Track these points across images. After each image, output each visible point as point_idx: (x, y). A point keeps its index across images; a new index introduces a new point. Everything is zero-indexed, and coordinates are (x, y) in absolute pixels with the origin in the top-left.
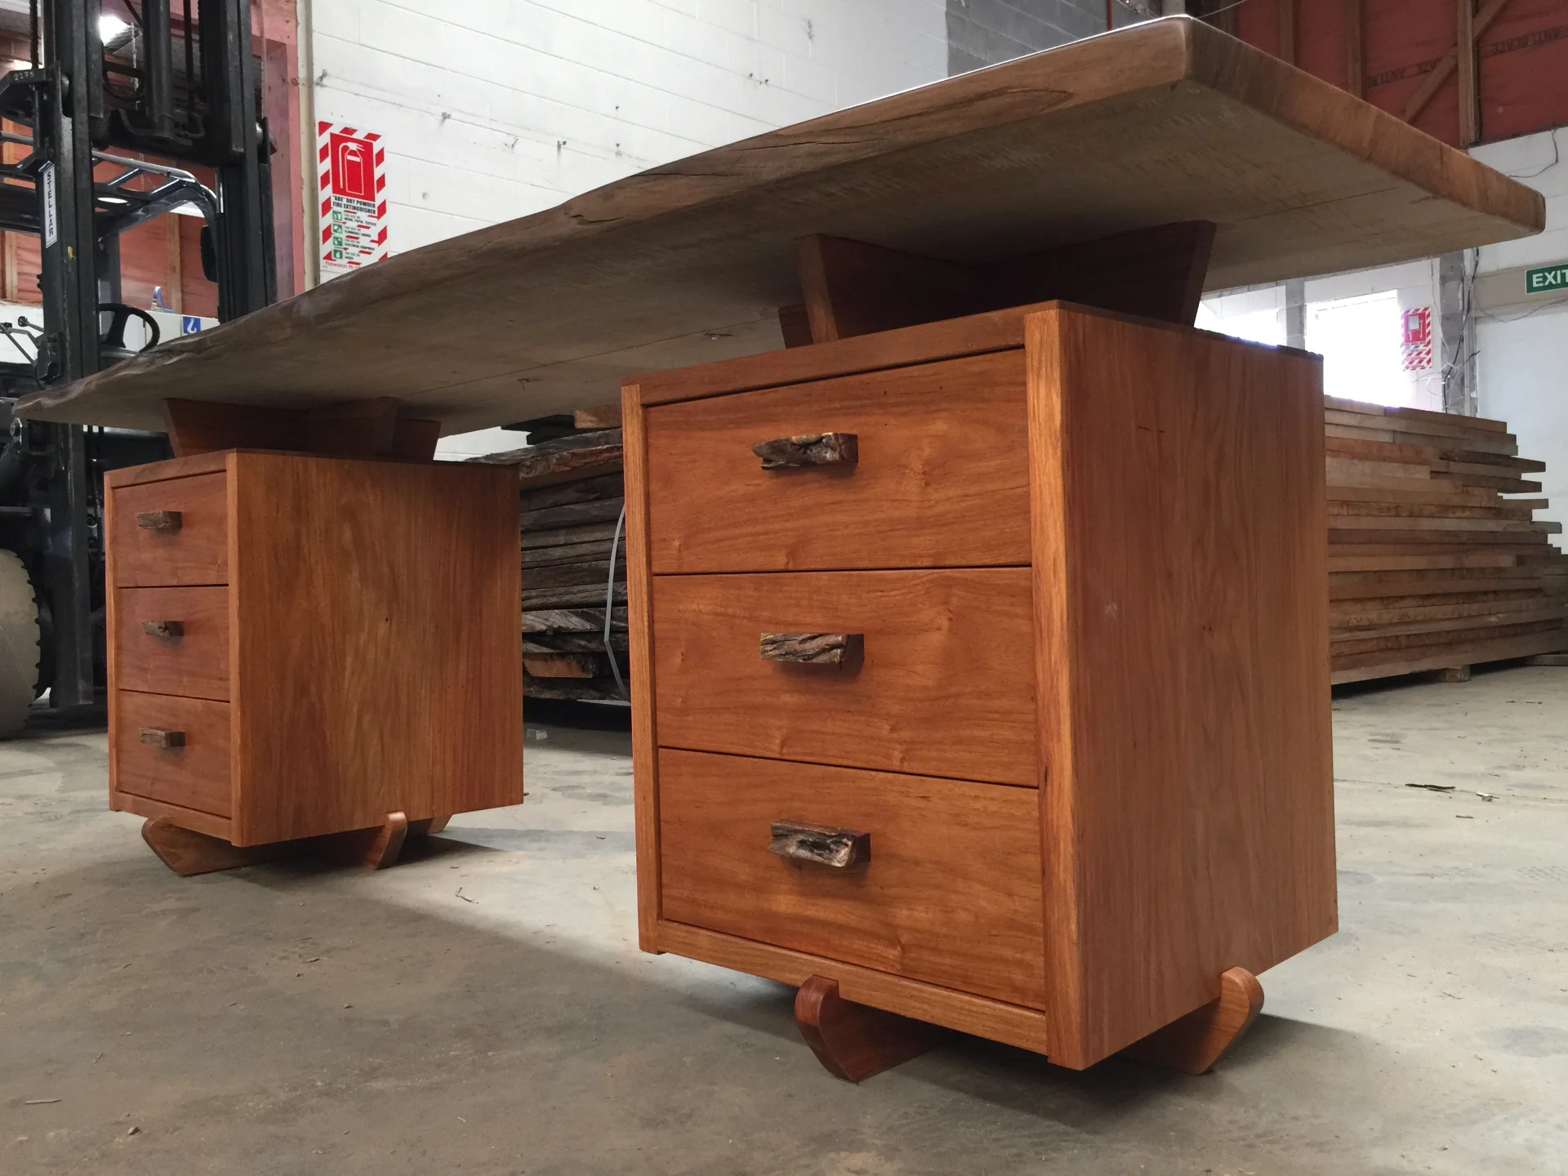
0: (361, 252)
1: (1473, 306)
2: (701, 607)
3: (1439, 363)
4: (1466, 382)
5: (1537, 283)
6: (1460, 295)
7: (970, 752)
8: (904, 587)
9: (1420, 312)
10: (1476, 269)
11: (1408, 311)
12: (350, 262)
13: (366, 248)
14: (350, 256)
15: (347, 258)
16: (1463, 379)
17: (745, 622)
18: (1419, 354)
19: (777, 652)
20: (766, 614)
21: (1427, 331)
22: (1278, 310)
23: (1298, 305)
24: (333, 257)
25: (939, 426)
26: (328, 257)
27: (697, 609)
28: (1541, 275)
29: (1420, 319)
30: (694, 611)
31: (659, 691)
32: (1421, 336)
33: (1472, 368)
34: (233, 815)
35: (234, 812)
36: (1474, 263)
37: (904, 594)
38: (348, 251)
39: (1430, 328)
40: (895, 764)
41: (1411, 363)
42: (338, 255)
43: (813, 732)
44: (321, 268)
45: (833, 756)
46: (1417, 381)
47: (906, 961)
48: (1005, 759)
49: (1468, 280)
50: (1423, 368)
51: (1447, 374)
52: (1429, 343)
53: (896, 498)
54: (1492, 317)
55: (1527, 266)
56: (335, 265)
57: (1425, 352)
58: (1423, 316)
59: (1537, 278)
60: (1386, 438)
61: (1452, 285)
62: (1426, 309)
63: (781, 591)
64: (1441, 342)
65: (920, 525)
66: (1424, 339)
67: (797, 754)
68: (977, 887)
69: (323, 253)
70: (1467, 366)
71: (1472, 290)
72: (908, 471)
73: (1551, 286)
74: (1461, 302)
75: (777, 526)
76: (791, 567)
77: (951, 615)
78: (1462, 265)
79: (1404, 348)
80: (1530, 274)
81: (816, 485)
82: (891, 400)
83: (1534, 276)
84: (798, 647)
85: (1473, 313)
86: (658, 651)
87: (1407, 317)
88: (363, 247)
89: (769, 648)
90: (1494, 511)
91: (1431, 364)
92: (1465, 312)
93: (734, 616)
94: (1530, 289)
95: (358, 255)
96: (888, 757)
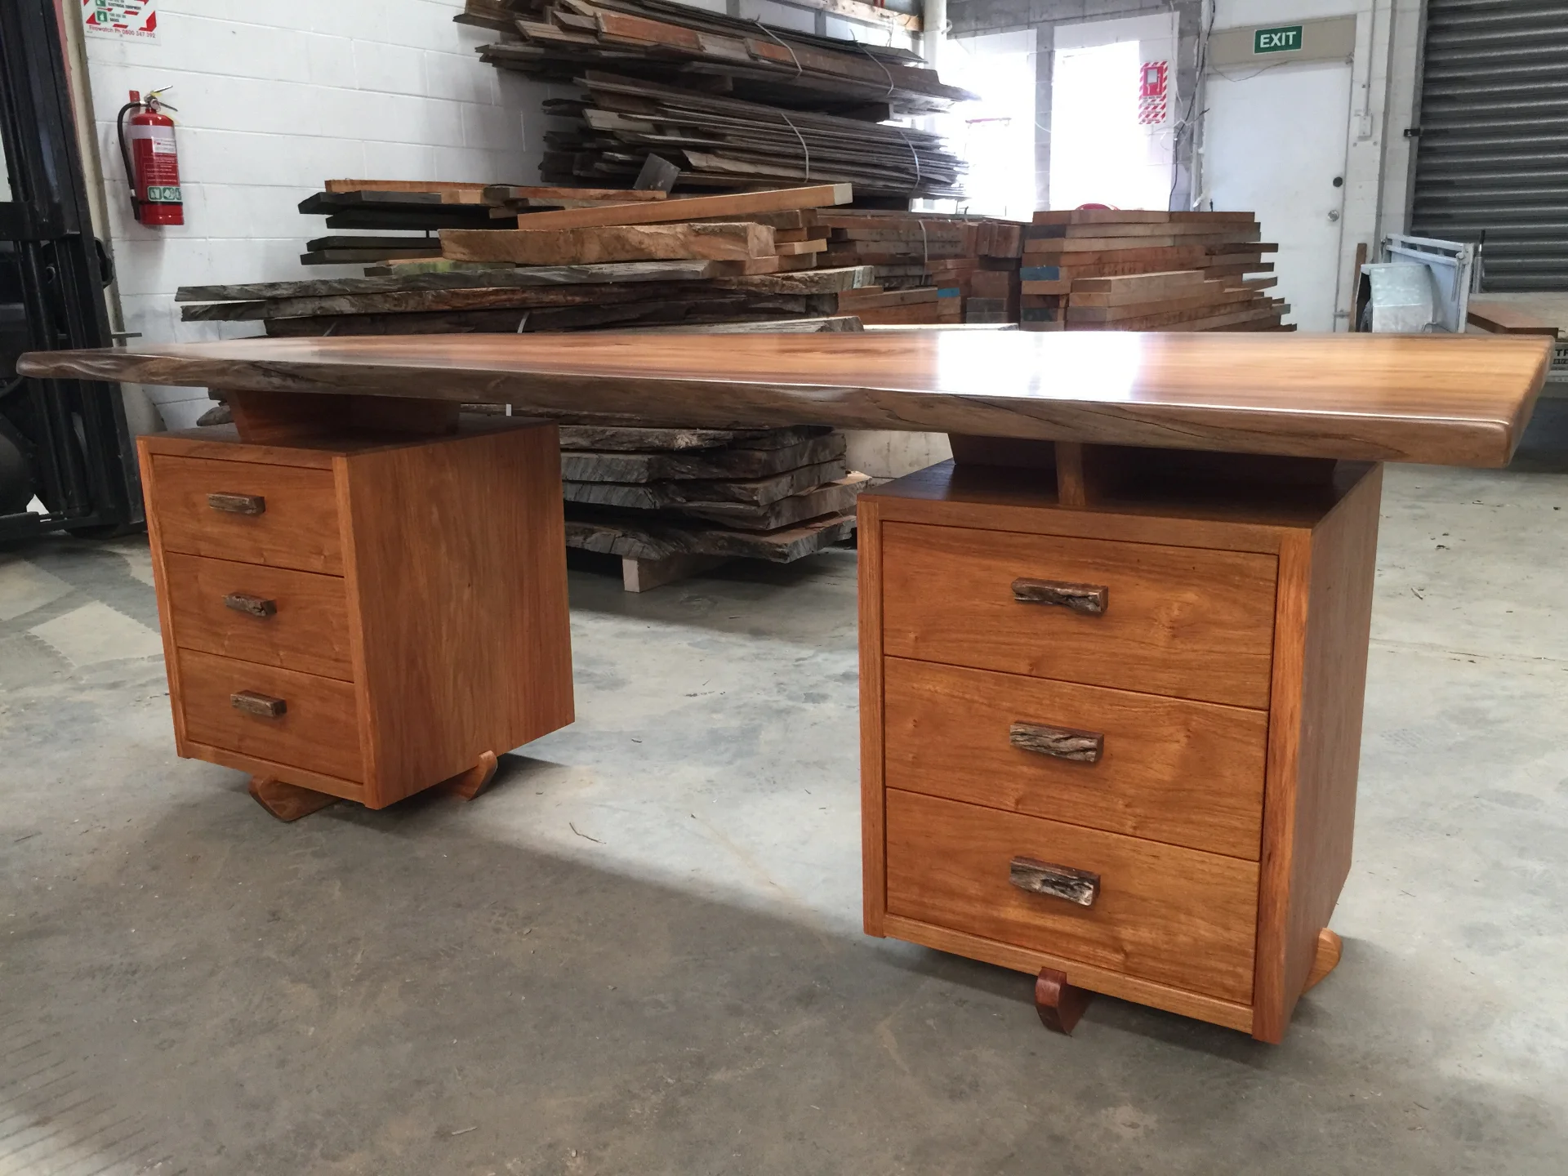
0: (127, 12)
1: (1207, 62)
2: (937, 688)
3: (1171, 118)
4: (1195, 141)
5: (1265, 43)
6: (1195, 51)
7: (1200, 831)
8: (1146, 707)
9: (1158, 65)
10: (1211, 26)
11: (1147, 65)
12: (115, 26)
13: (132, 7)
14: (116, 18)
15: (112, 20)
16: (1192, 135)
17: (984, 708)
18: (1155, 108)
19: (1029, 743)
20: (1006, 704)
21: (1164, 85)
22: (1028, 53)
23: (1046, 50)
24: (97, 21)
25: (1190, 596)
26: (92, 20)
27: (932, 689)
28: (1268, 36)
29: (1158, 73)
30: (930, 690)
31: (887, 745)
32: (1158, 90)
33: (1201, 125)
34: (366, 782)
35: (365, 777)
36: (1210, 21)
37: (1147, 712)
38: (112, 12)
39: (1166, 82)
40: (1129, 831)
41: (1147, 116)
42: (102, 17)
43: (1048, 797)
44: (86, 33)
45: (1069, 817)
46: (1152, 134)
47: (1129, 964)
48: (1231, 840)
49: (1203, 36)
50: (1158, 122)
51: (1180, 131)
52: (1165, 97)
53: (1143, 640)
54: (1221, 74)
55: (1255, 26)
56: (100, 29)
57: (1160, 106)
58: (1161, 70)
59: (1265, 38)
60: (1168, 242)
61: (1189, 40)
62: (1164, 63)
63: (1022, 690)
64: (1175, 98)
65: (1166, 665)
66: (1161, 93)
67: (1034, 811)
68: (1199, 921)
69: (86, 16)
70: (1196, 124)
71: (1206, 47)
72: (1156, 623)
73: (1276, 48)
74: (1196, 58)
75: (1023, 641)
76: (1033, 673)
77: (1188, 733)
78: (1199, 21)
79: (1142, 101)
80: (1259, 34)
81: (1064, 617)
82: (1145, 567)
83: (1262, 37)
84: (1051, 744)
85: (1206, 70)
86: (887, 715)
87: (1146, 70)
88: (129, 7)
89: (1019, 738)
90: (1246, 304)
91: (1165, 119)
92: (1199, 68)
93: (973, 701)
94: (1258, 49)
95: (124, 17)
96: (1123, 825)
